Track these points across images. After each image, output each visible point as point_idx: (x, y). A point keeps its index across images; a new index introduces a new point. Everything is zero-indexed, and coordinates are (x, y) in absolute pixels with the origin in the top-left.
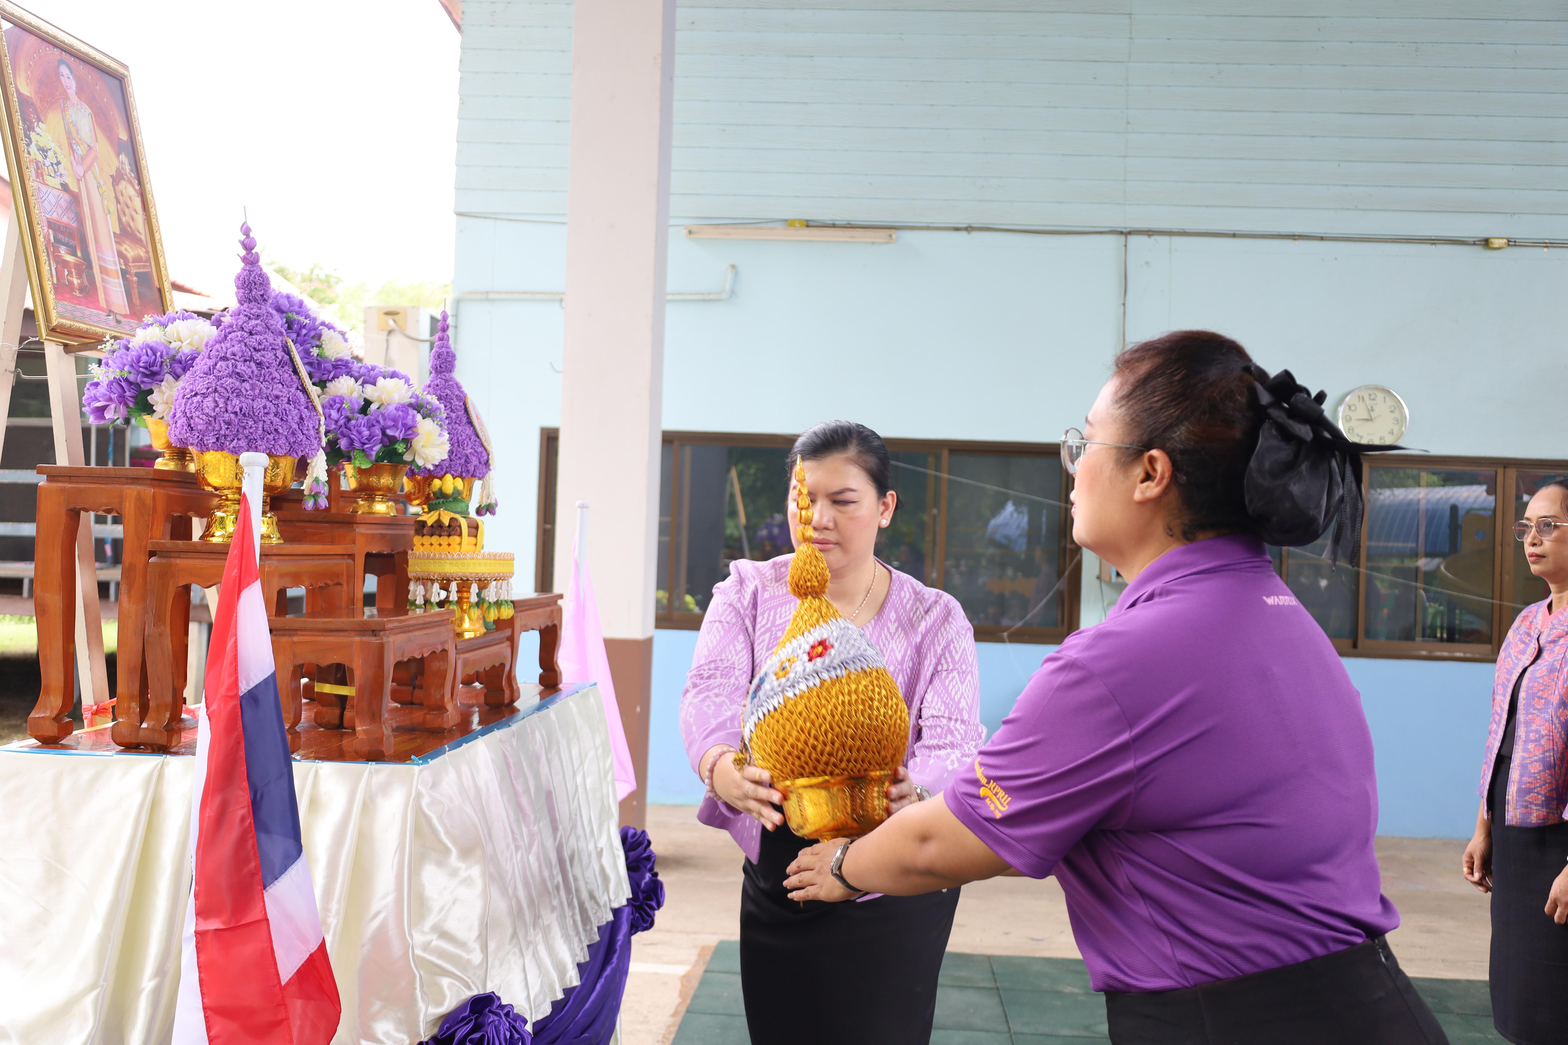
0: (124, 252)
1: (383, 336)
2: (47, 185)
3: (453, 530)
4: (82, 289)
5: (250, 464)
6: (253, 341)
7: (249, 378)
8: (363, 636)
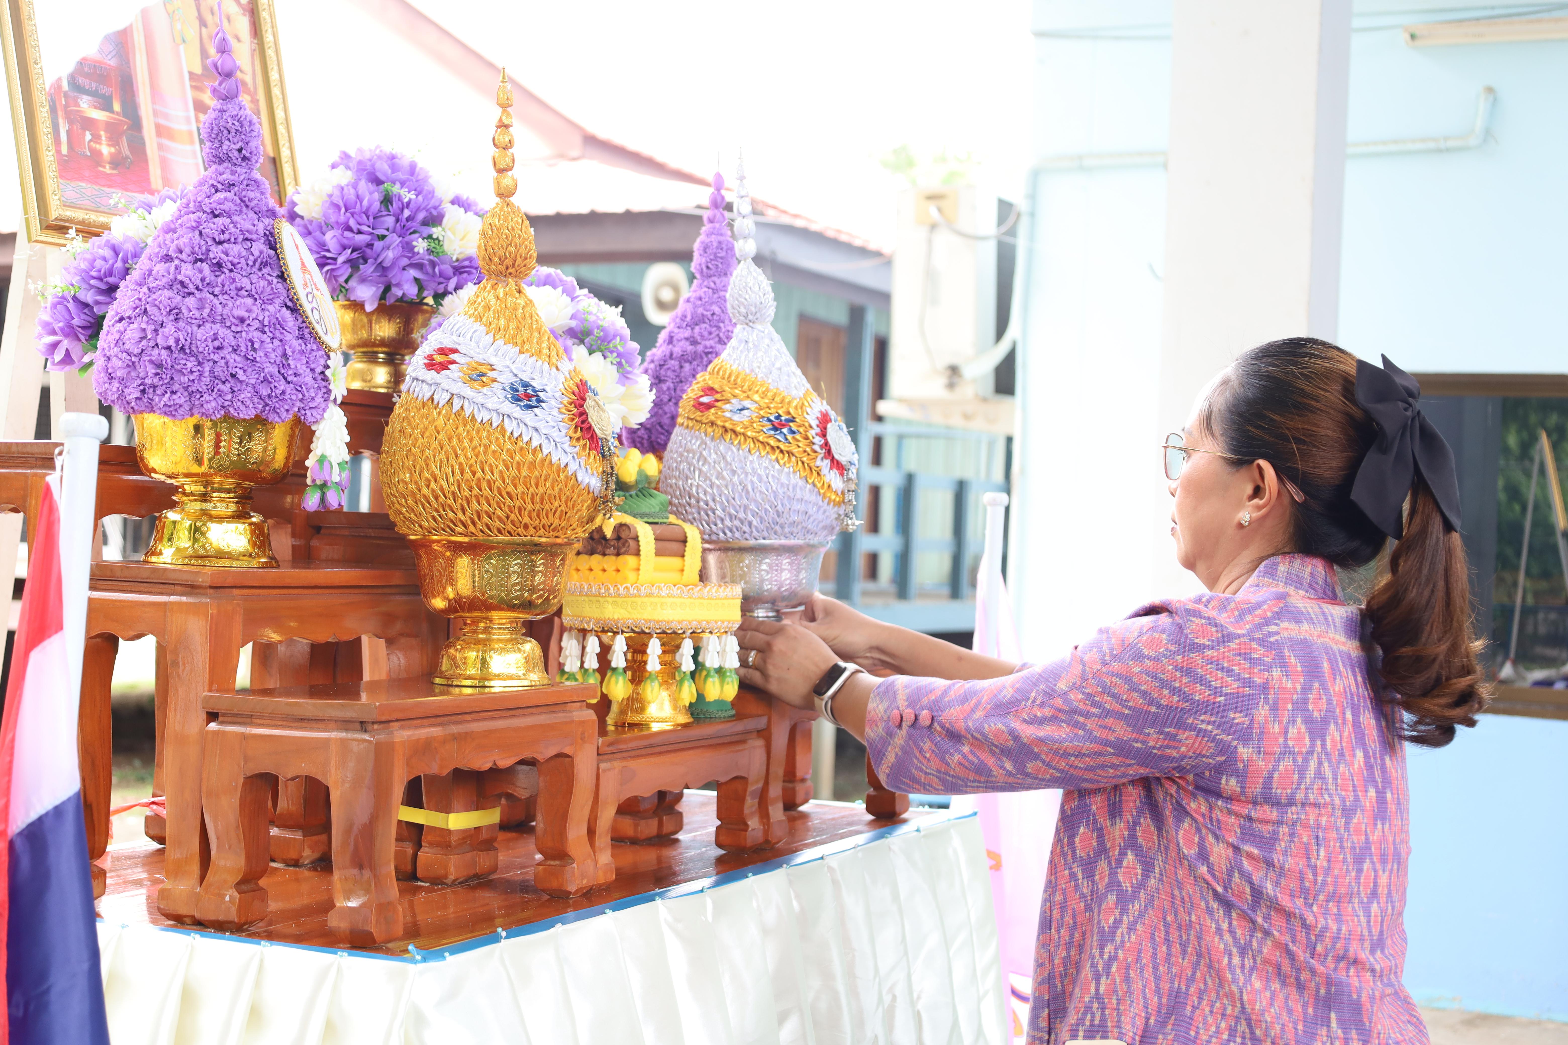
1: (923, 233)
3: (624, 545)
4: (117, 162)
5: (74, 433)
6: (212, 227)
7: (197, 288)
8: (346, 730)
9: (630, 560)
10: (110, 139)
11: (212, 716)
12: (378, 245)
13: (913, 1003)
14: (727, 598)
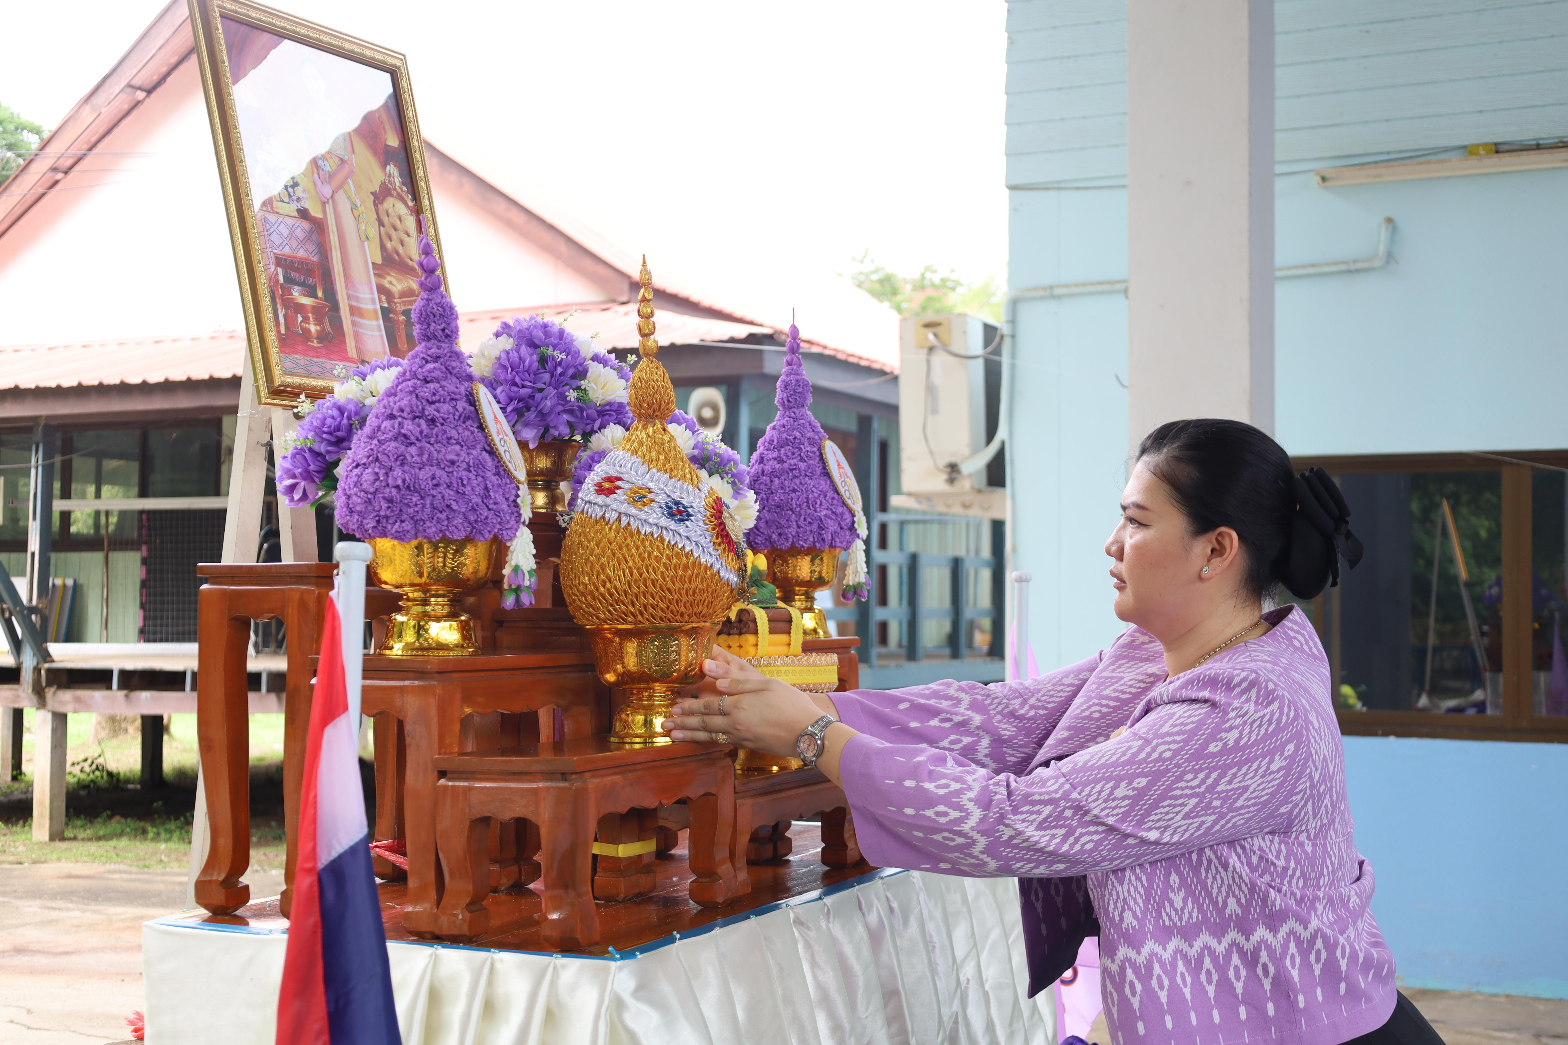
0: (387, 285)
1: (923, 355)
2: (277, 213)
3: (745, 626)
4: (322, 337)
5: (348, 558)
6: (425, 391)
7: (418, 439)
8: (551, 780)
9: (751, 638)
10: (316, 319)
11: (442, 774)
12: (538, 396)
13: (982, 985)
14: (828, 665)
